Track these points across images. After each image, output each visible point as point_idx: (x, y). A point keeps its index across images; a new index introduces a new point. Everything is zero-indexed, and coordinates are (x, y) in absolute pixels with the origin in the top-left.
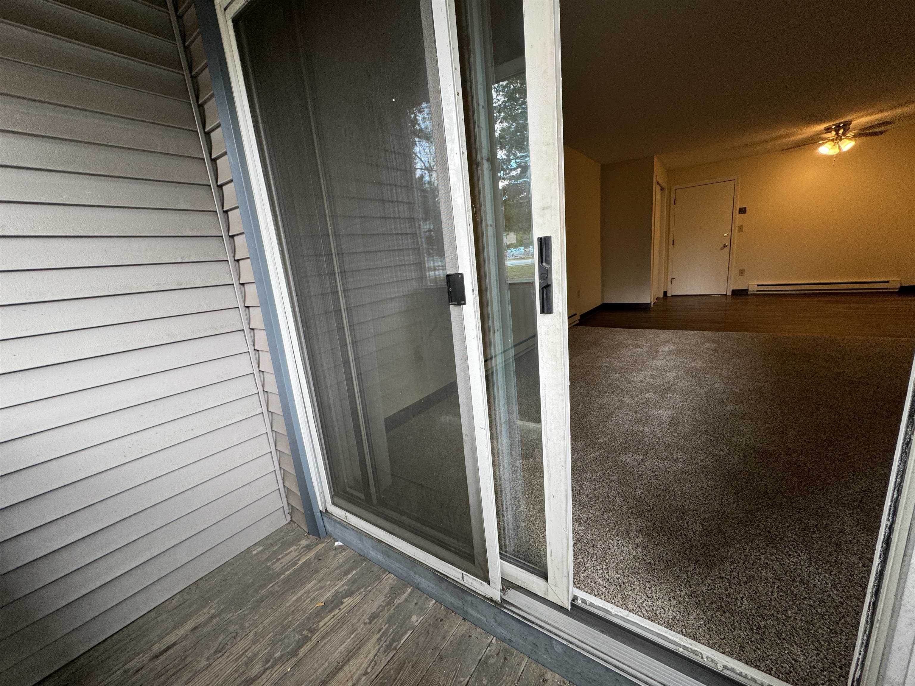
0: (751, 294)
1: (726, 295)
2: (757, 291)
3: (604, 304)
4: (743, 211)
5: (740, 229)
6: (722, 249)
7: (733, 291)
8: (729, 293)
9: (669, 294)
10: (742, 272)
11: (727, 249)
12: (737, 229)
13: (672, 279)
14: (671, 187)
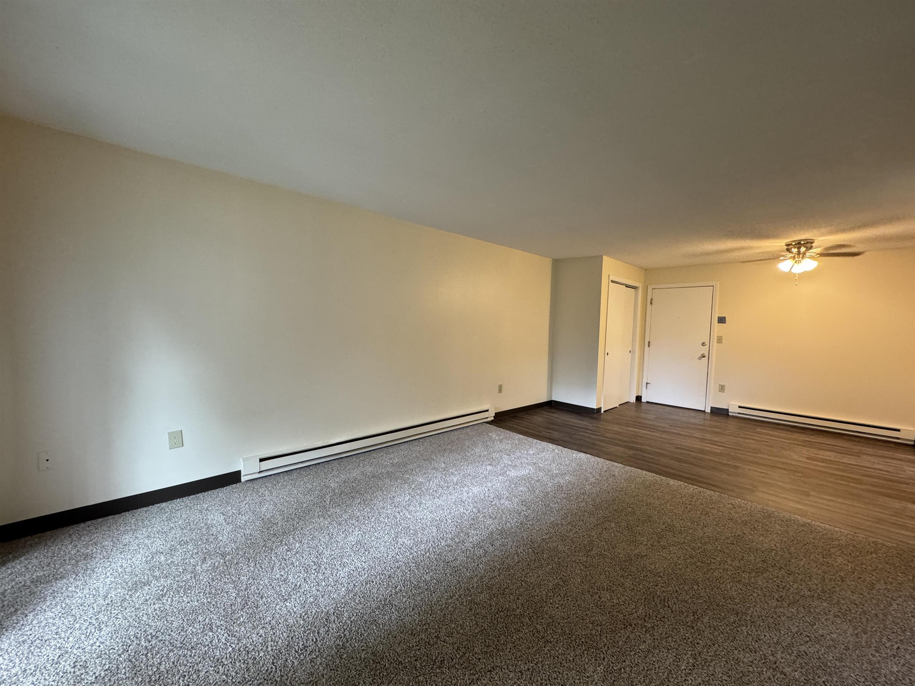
0: (732, 416)
1: (704, 411)
2: (739, 413)
3: (552, 401)
4: (722, 320)
5: (720, 340)
6: (700, 358)
7: (712, 408)
8: (708, 410)
9: (644, 400)
10: (722, 388)
11: (705, 360)
12: (716, 338)
13: (647, 383)
14: (647, 286)
